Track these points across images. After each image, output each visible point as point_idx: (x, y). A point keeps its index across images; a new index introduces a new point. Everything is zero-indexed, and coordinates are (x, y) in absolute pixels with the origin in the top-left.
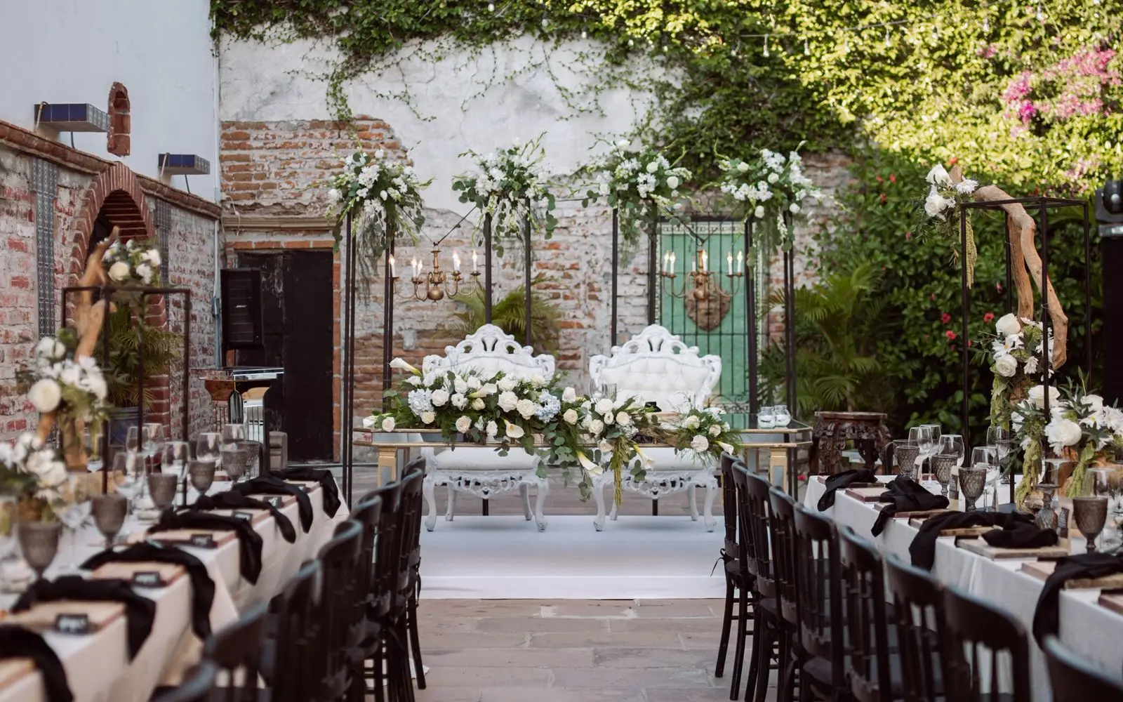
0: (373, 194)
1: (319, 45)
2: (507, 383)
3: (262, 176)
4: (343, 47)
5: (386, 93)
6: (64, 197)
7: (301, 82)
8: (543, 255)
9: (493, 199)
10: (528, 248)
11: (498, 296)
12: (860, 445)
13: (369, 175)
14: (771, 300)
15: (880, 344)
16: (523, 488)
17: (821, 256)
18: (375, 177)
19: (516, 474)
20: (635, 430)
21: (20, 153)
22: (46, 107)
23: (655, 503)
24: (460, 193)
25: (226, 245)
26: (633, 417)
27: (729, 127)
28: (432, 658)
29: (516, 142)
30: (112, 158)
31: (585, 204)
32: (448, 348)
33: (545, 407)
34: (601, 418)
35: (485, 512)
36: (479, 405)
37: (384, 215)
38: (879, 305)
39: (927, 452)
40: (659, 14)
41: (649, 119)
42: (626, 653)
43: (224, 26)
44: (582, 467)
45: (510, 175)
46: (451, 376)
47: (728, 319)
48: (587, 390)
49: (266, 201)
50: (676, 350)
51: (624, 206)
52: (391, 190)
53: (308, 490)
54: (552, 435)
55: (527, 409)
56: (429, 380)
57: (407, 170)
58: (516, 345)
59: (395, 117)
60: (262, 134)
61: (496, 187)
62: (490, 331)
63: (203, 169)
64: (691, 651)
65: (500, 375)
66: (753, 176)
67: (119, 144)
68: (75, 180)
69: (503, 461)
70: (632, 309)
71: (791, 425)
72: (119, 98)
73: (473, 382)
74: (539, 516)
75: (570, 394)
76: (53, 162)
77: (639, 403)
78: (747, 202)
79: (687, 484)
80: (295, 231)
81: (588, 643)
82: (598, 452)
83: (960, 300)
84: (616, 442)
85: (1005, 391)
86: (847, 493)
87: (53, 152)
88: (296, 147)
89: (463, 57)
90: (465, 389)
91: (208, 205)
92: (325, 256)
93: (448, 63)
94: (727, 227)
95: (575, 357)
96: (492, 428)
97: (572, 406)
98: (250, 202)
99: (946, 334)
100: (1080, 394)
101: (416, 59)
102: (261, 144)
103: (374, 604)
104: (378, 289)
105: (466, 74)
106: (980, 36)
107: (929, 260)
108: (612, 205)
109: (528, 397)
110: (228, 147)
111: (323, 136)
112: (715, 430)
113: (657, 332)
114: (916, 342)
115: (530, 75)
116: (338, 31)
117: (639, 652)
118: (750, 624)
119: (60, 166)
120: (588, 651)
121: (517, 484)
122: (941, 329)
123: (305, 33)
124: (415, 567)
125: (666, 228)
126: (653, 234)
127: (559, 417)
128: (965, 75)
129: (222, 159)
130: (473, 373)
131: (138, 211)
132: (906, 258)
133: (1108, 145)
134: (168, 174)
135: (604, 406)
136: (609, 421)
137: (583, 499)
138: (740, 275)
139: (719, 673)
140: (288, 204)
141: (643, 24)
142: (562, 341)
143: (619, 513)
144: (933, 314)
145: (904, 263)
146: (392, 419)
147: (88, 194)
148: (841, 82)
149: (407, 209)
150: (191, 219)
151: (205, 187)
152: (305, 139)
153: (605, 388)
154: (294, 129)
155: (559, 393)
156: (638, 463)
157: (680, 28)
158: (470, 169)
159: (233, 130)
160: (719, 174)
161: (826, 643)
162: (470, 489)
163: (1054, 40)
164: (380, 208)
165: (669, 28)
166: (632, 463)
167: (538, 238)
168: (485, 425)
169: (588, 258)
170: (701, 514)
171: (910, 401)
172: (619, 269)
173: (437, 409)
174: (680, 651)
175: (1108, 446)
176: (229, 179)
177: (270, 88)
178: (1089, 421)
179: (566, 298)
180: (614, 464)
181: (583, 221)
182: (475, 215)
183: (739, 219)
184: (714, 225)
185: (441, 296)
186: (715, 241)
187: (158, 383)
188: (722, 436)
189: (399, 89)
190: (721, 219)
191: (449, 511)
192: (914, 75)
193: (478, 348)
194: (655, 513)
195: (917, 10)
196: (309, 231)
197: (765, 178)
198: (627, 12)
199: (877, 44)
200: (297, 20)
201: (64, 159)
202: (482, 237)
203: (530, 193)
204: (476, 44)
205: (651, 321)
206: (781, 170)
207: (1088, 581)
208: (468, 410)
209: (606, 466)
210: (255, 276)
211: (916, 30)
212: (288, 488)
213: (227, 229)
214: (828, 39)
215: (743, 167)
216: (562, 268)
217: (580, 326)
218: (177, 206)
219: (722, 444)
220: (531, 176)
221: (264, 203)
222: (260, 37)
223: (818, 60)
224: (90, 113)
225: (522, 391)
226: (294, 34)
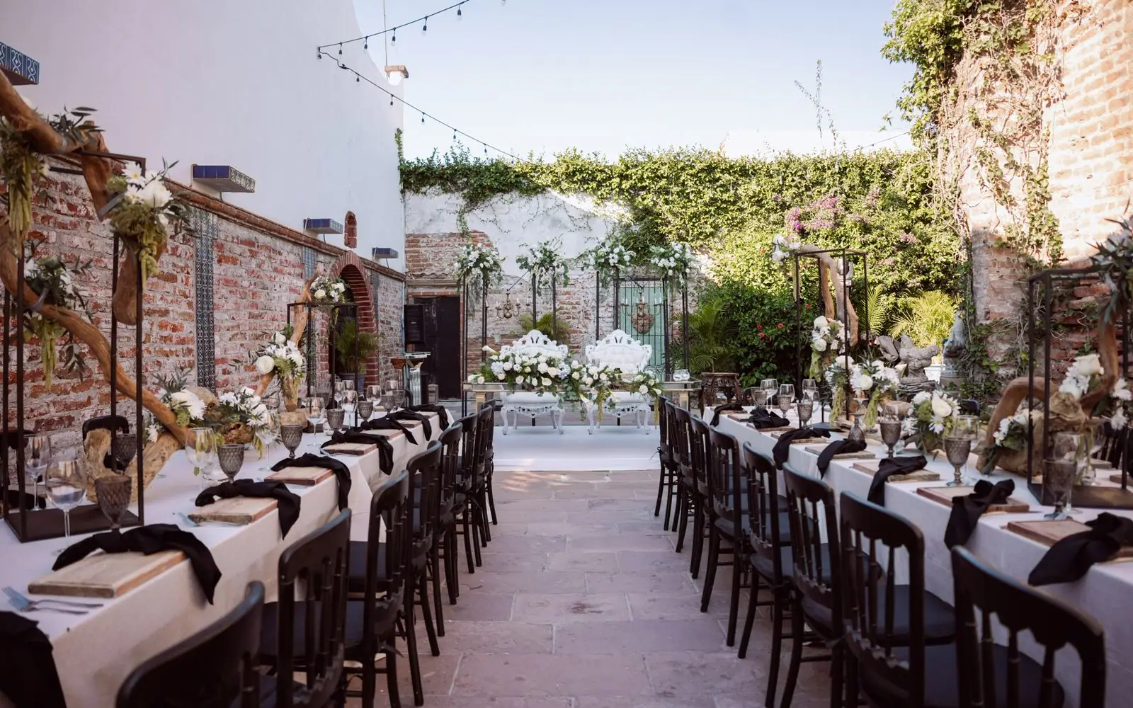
0: (476, 265)
1: (453, 196)
2: (542, 359)
3: (426, 260)
4: (464, 197)
5: (485, 219)
6: (321, 267)
7: (444, 214)
8: (561, 297)
9: (537, 267)
10: (555, 294)
11: (539, 318)
12: (722, 389)
13: (474, 255)
14: (674, 319)
15: (728, 340)
16: (552, 412)
17: (698, 297)
18: (477, 256)
19: (549, 405)
20: (609, 383)
21: (295, 243)
22: (309, 221)
23: (619, 419)
24: (519, 264)
25: (408, 294)
26: (608, 376)
27: (653, 235)
28: (501, 505)
29: (548, 238)
30: (347, 248)
31: (582, 269)
32: (514, 342)
33: (562, 370)
34: (592, 376)
35: (534, 425)
36: (528, 370)
37: (482, 277)
38: (727, 320)
39: (770, 393)
40: (618, 180)
41: (614, 231)
42: (607, 502)
43: (407, 188)
44: (582, 401)
45: (545, 255)
46: (513, 356)
47: (653, 328)
48: (584, 363)
49: (427, 272)
50: (629, 342)
51: (602, 270)
52: (485, 263)
53: (429, 417)
54: (565, 385)
55: (553, 372)
56: (502, 357)
57: (493, 253)
58: (548, 340)
59: (489, 230)
60: (425, 240)
61: (538, 261)
62: (535, 333)
63: (395, 256)
64: (641, 501)
65: (539, 355)
66: (667, 255)
67: (351, 241)
68: (328, 259)
69: (540, 399)
70: (606, 324)
71: (690, 380)
72: (351, 219)
73: (525, 358)
74: (560, 427)
75: (575, 364)
76: (314, 249)
77: (611, 368)
78: (664, 268)
79: (635, 410)
80: (441, 287)
81: (585, 497)
82: (591, 394)
83: (766, 318)
84: (600, 389)
85: (820, 359)
86: (729, 416)
87: (314, 244)
88: (442, 246)
89: (523, 201)
90: (520, 362)
91: (398, 274)
92: (456, 299)
93: (516, 204)
94: (652, 283)
95: (578, 347)
96: (535, 382)
97: (577, 370)
98: (420, 273)
99: (759, 334)
100: (871, 361)
101: (500, 203)
102: (425, 245)
103: (461, 485)
104: (479, 315)
105: (524, 210)
106: (774, 190)
107: (751, 298)
108: (596, 269)
109: (553, 366)
110: (409, 246)
111: (455, 240)
112: (652, 383)
113: (619, 333)
114: (745, 338)
115: (555, 210)
116: (462, 190)
117: (612, 502)
118: (675, 489)
119: (318, 251)
120: (585, 501)
121: (549, 410)
122: (757, 332)
123: (446, 191)
124: (490, 459)
125: (622, 285)
126: (617, 287)
127: (570, 376)
128: (766, 209)
129: (406, 252)
130: (524, 354)
131: (361, 275)
132: (740, 298)
133: (837, 243)
134: (378, 258)
135: (593, 370)
136: (596, 378)
137: (583, 418)
138: (660, 305)
139: (657, 514)
140: (438, 273)
141: (610, 184)
142: (572, 339)
143: (601, 425)
144: (753, 325)
145: (739, 301)
146: (483, 378)
147: (334, 266)
148: (706, 213)
149: (494, 273)
150: (390, 281)
151: (398, 265)
152: (446, 242)
153: (593, 361)
154: (441, 238)
155: (570, 364)
156: (611, 400)
157: (628, 186)
158: (525, 252)
159: (411, 238)
160: (650, 254)
161: (731, 511)
162: (525, 413)
163: (809, 193)
164: (479, 272)
165: (623, 187)
166: (608, 399)
167: (560, 289)
168: (531, 381)
169: (583, 299)
170: (642, 424)
171: (743, 367)
172: (600, 304)
173: (507, 372)
174: (635, 501)
175: (889, 390)
176: (409, 262)
177: (430, 218)
178: (877, 376)
179: (574, 318)
180: (597, 401)
181: (581, 281)
182: (527, 276)
183: (659, 279)
184: (645, 282)
185: (510, 316)
186: (646, 290)
187: (372, 361)
188: (655, 385)
189: (492, 218)
190: (648, 279)
191: (515, 424)
192: (741, 210)
193: (529, 342)
194: (619, 424)
195: (743, 178)
196: (448, 286)
197: (673, 255)
198: (602, 179)
199: (724, 195)
200: (442, 185)
201: (320, 247)
202: (531, 287)
203: (555, 264)
204: (529, 195)
205: (617, 328)
206: (681, 252)
207: (902, 476)
208: (522, 373)
209: (595, 401)
210: (420, 308)
211: (742, 187)
212: (417, 417)
213: (409, 286)
214: (699, 192)
215: (662, 250)
216: (571, 304)
217: (581, 332)
218: (382, 274)
219: (655, 389)
220: (556, 255)
221: (427, 273)
222: (425, 193)
223: (696, 202)
224: (331, 224)
225: (550, 363)
226: (441, 191)
